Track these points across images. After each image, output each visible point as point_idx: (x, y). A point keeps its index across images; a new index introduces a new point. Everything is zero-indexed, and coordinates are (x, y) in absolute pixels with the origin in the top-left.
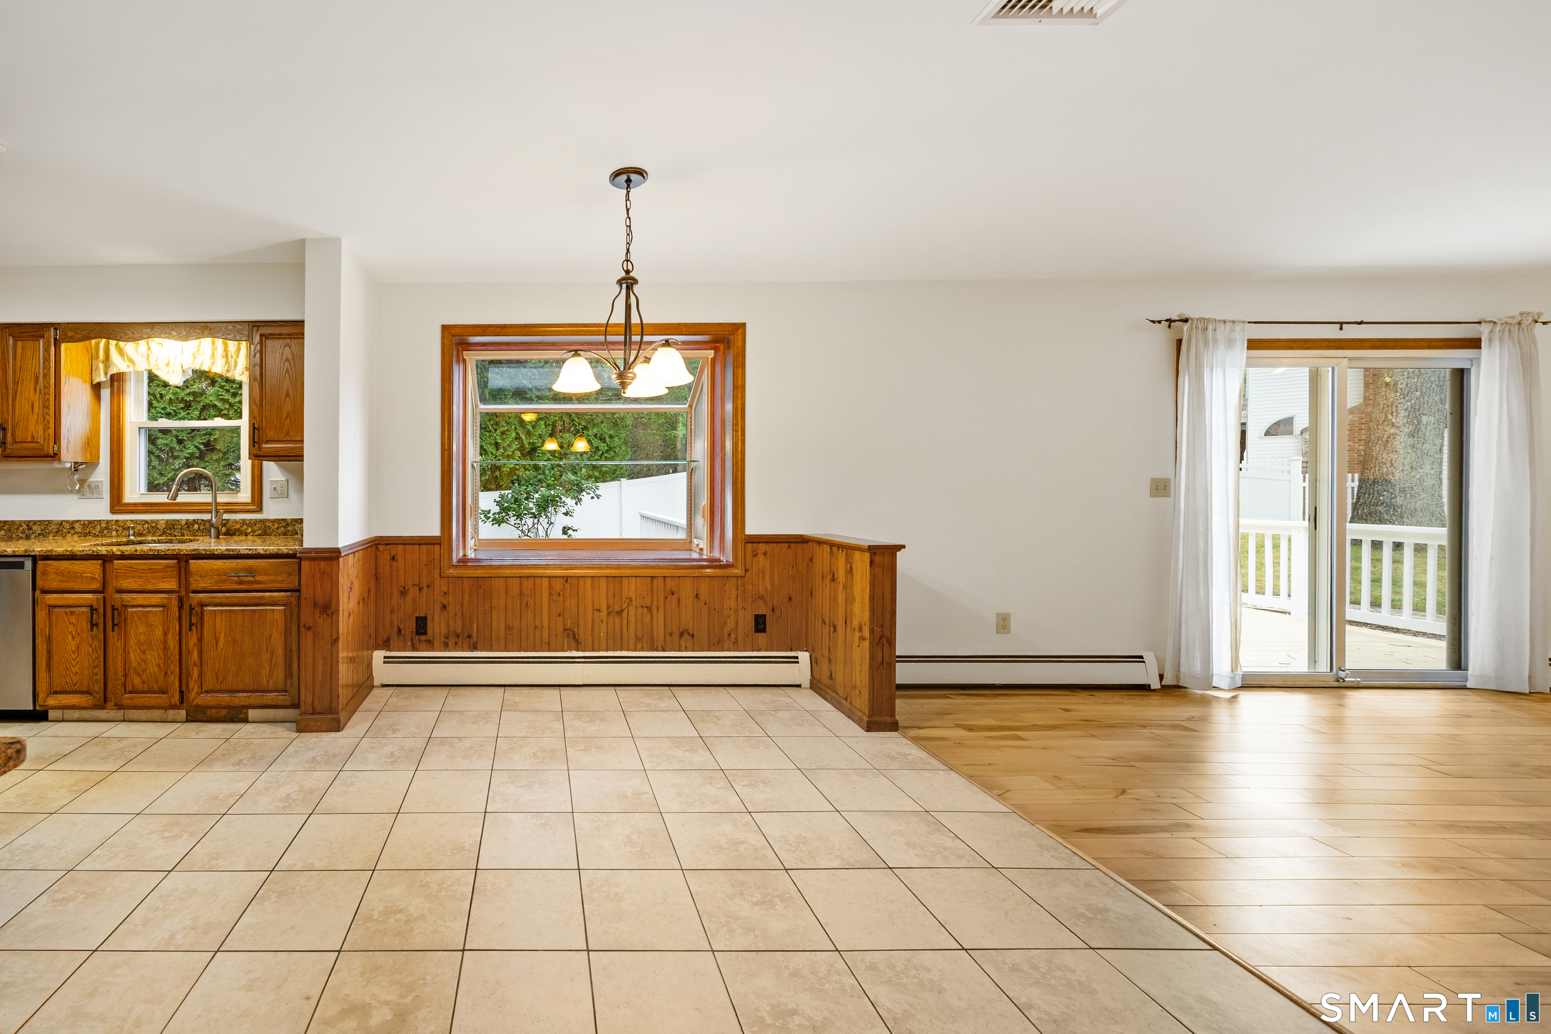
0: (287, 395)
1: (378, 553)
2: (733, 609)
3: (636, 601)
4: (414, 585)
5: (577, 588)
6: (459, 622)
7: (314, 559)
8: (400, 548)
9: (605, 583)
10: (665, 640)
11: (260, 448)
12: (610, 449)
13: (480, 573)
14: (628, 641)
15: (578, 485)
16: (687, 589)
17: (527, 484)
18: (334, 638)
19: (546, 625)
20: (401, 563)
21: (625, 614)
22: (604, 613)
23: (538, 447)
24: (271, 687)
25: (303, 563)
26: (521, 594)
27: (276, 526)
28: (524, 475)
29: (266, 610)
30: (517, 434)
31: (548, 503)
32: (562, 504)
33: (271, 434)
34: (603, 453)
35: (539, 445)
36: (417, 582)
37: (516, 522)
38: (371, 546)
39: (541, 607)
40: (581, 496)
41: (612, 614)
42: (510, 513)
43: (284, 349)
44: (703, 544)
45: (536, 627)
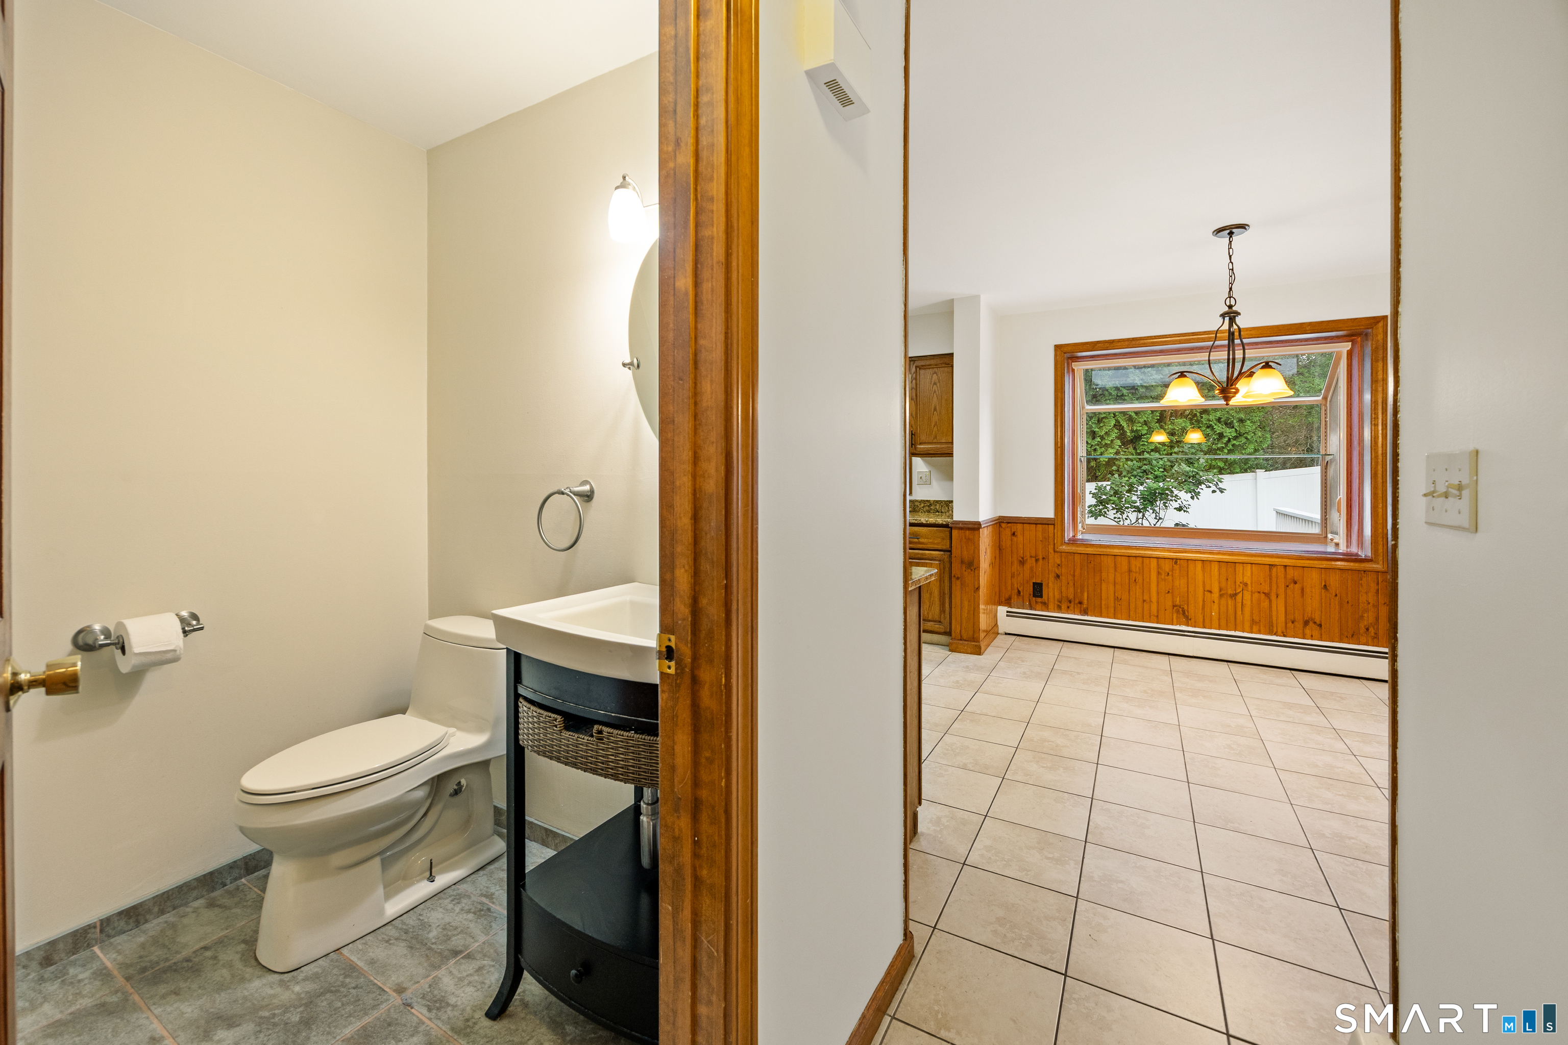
0: (935, 409)
1: (1001, 529)
2: (1371, 604)
3: (1252, 587)
4: (1031, 557)
5: (1186, 570)
6: (1071, 590)
7: (961, 529)
8: (1019, 526)
9: (1217, 568)
10: (1286, 626)
11: (915, 448)
12: (1239, 435)
13: (1090, 550)
14: (1243, 623)
15: (1194, 476)
16: (1313, 580)
17: (1129, 475)
18: (976, 587)
19: (1154, 599)
20: (1020, 538)
21: (1239, 597)
22: (1216, 595)
23: (1142, 435)
24: (930, 618)
25: (953, 531)
26: (1130, 571)
27: (922, 505)
28: (1126, 466)
29: (926, 563)
30: (1117, 421)
31: (1157, 497)
32: (1174, 498)
33: (923, 438)
34: (1229, 440)
35: (1144, 432)
36: (1033, 554)
37: (1116, 516)
38: (996, 524)
39: (1150, 584)
40: (1199, 490)
41: (1225, 596)
42: (1108, 506)
43: (932, 377)
44: (1341, 539)
45: (1144, 601)
